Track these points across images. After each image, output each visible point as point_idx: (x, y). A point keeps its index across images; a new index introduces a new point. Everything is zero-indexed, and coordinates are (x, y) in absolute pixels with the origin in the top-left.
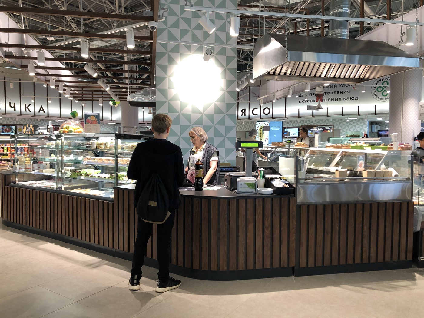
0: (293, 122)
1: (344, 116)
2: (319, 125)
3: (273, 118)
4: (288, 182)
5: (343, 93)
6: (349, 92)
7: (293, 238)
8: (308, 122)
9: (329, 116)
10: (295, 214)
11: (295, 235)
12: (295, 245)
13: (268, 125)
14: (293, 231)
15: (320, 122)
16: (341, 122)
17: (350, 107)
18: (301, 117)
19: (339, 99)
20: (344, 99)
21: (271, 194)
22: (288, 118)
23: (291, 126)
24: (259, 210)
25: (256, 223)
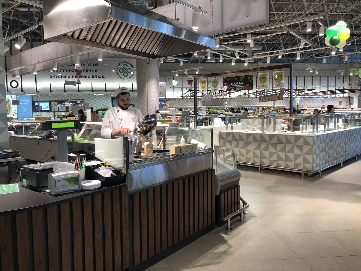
0: (43, 97)
1: (93, 92)
2: (69, 99)
3: (22, 91)
4: (113, 168)
5: (91, 71)
6: (96, 71)
7: (126, 234)
8: (58, 97)
9: (80, 92)
10: (127, 206)
11: (128, 230)
12: (128, 243)
13: (16, 99)
14: (126, 226)
15: (70, 97)
16: (89, 97)
17: (99, 84)
18: (53, 92)
19: (88, 77)
20: (93, 77)
21: (99, 188)
22: (39, 92)
23: (41, 100)
24: (88, 212)
25: (85, 230)
